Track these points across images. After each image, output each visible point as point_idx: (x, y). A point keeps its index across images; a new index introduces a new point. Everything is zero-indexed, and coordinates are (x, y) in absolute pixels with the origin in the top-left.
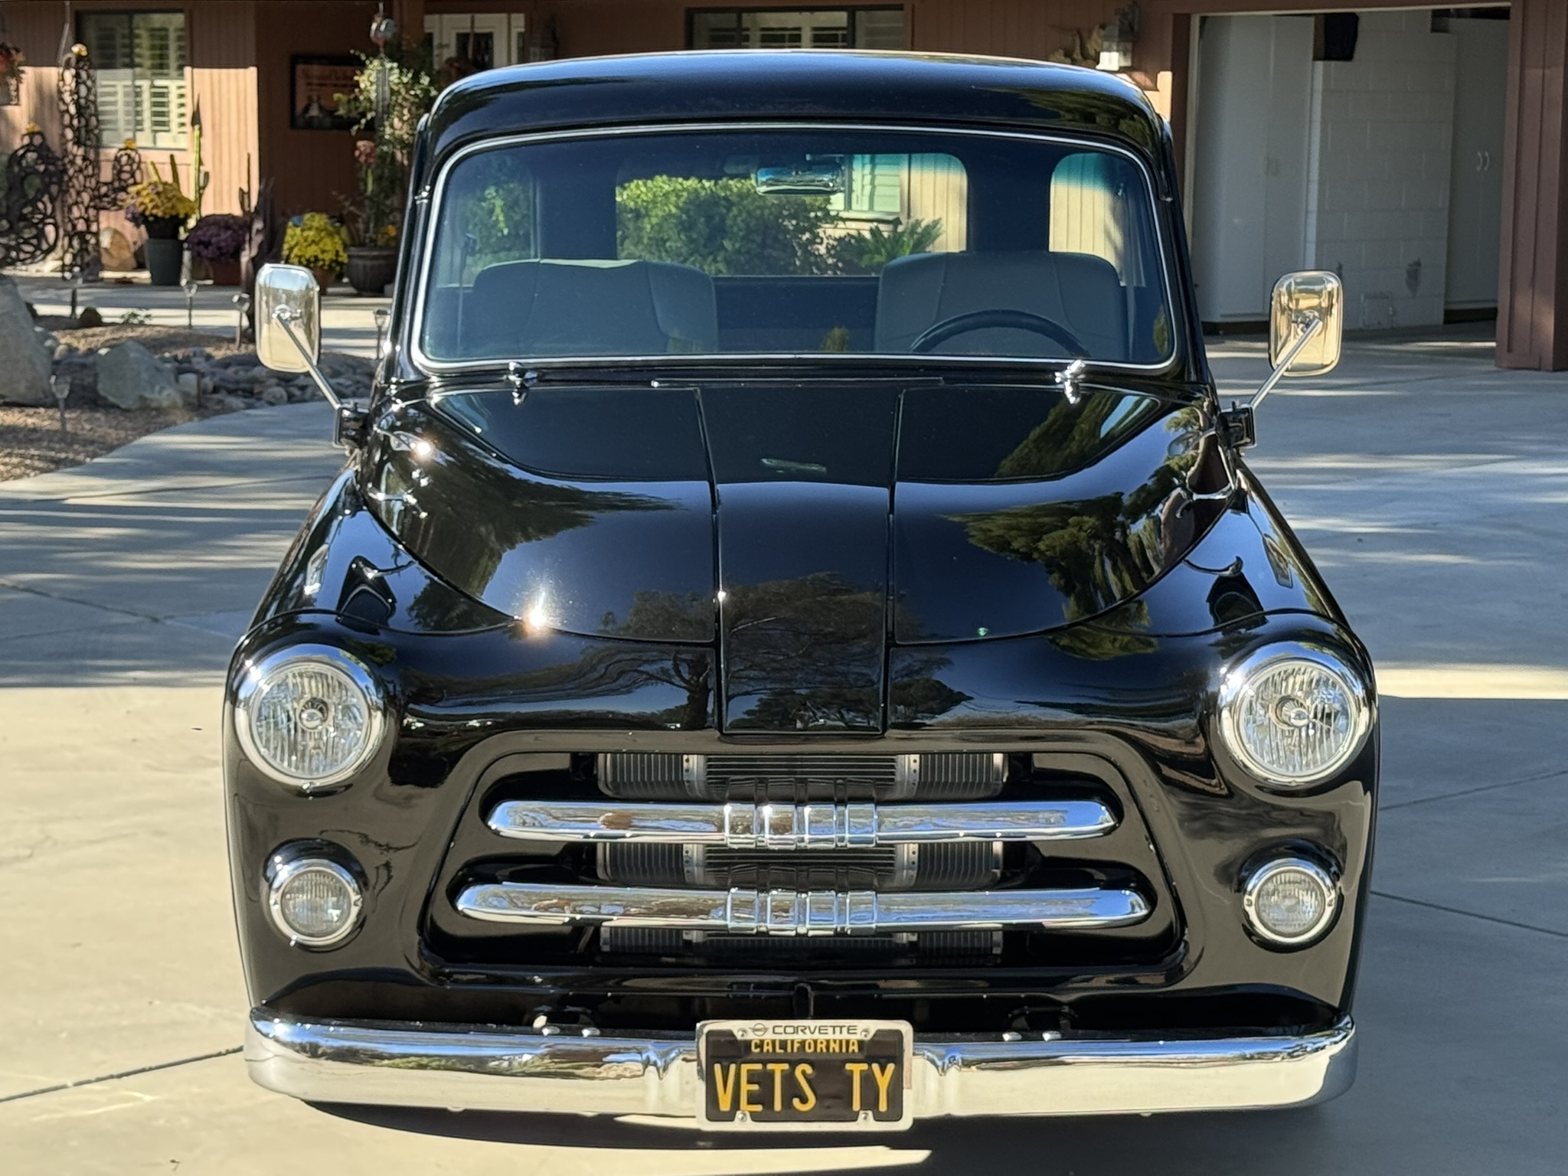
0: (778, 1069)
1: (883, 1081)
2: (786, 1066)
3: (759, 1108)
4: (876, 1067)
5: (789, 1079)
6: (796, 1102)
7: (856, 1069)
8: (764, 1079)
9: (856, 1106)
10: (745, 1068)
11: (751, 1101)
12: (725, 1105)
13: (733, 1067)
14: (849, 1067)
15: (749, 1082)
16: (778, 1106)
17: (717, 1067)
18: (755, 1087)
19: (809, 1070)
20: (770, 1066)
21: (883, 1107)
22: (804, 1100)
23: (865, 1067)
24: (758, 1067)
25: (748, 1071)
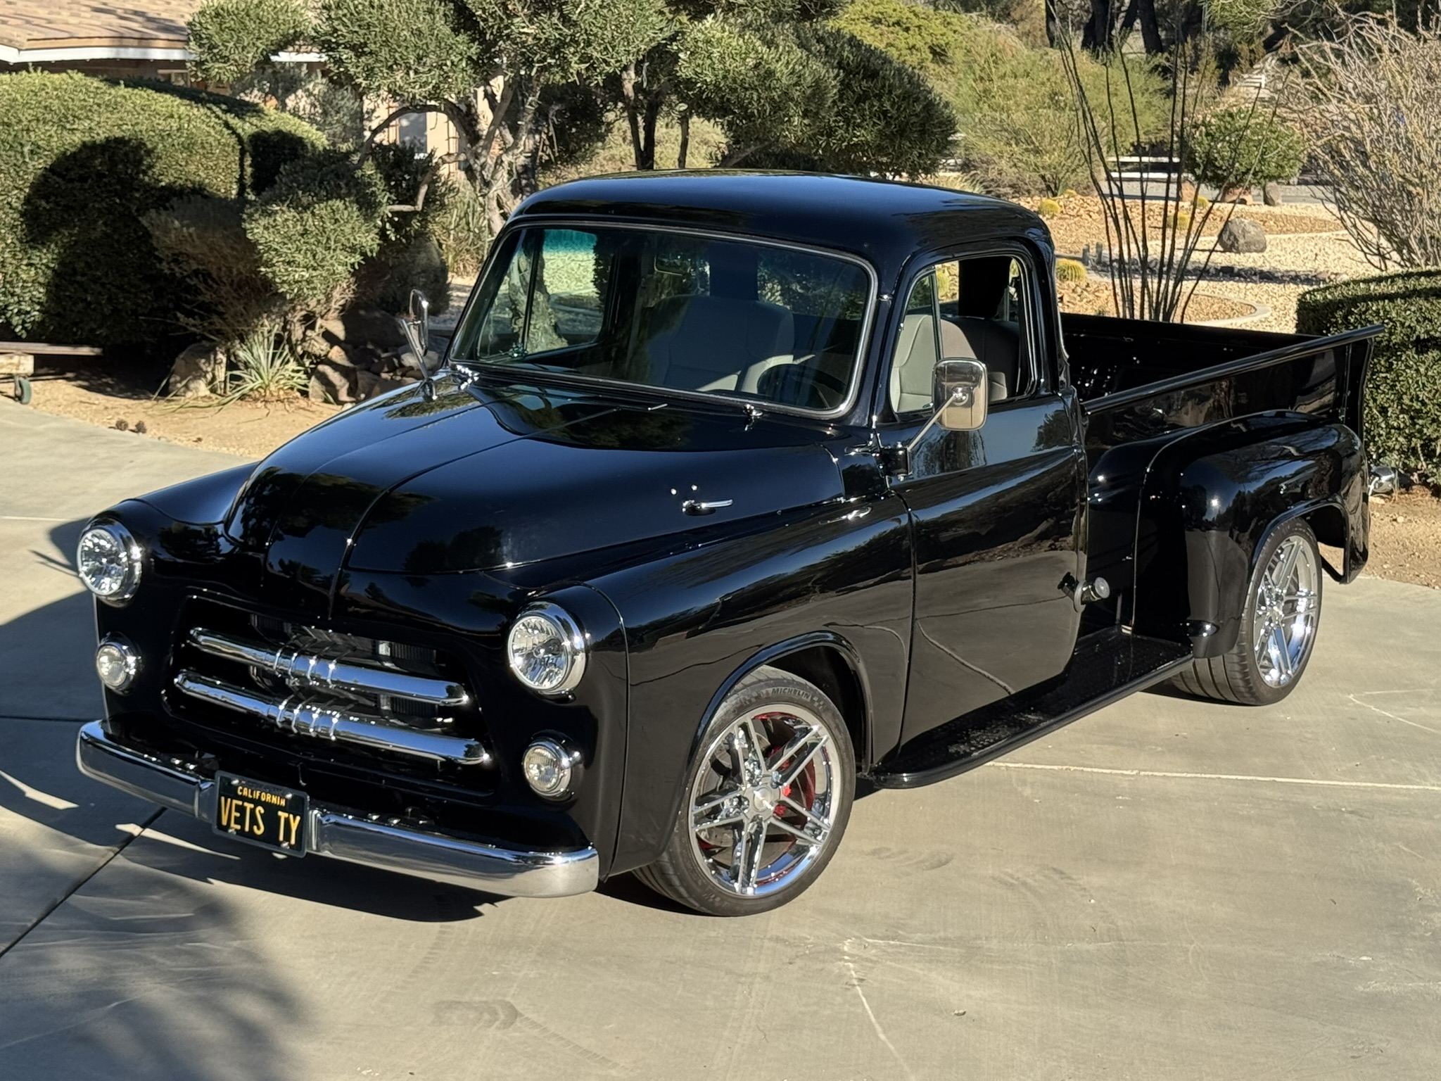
0: (249, 806)
1: (294, 826)
2: (252, 806)
3: (239, 827)
4: (291, 816)
5: (253, 811)
6: (255, 828)
7: (283, 815)
8: (241, 809)
9: (281, 838)
10: (235, 802)
11: (236, 823)
12: (224, 823)
13: (229, 800)
14: (280, 813)
15: (236, 811)
16: (247, 829)
17: (223, 799)
18: (238, 815)
19: (262, 811)
20: (246, 804)
21: (293, 841)
22: (259, 828)
23: (286, 815)
24: (240, 803)
25: (237, 805)
